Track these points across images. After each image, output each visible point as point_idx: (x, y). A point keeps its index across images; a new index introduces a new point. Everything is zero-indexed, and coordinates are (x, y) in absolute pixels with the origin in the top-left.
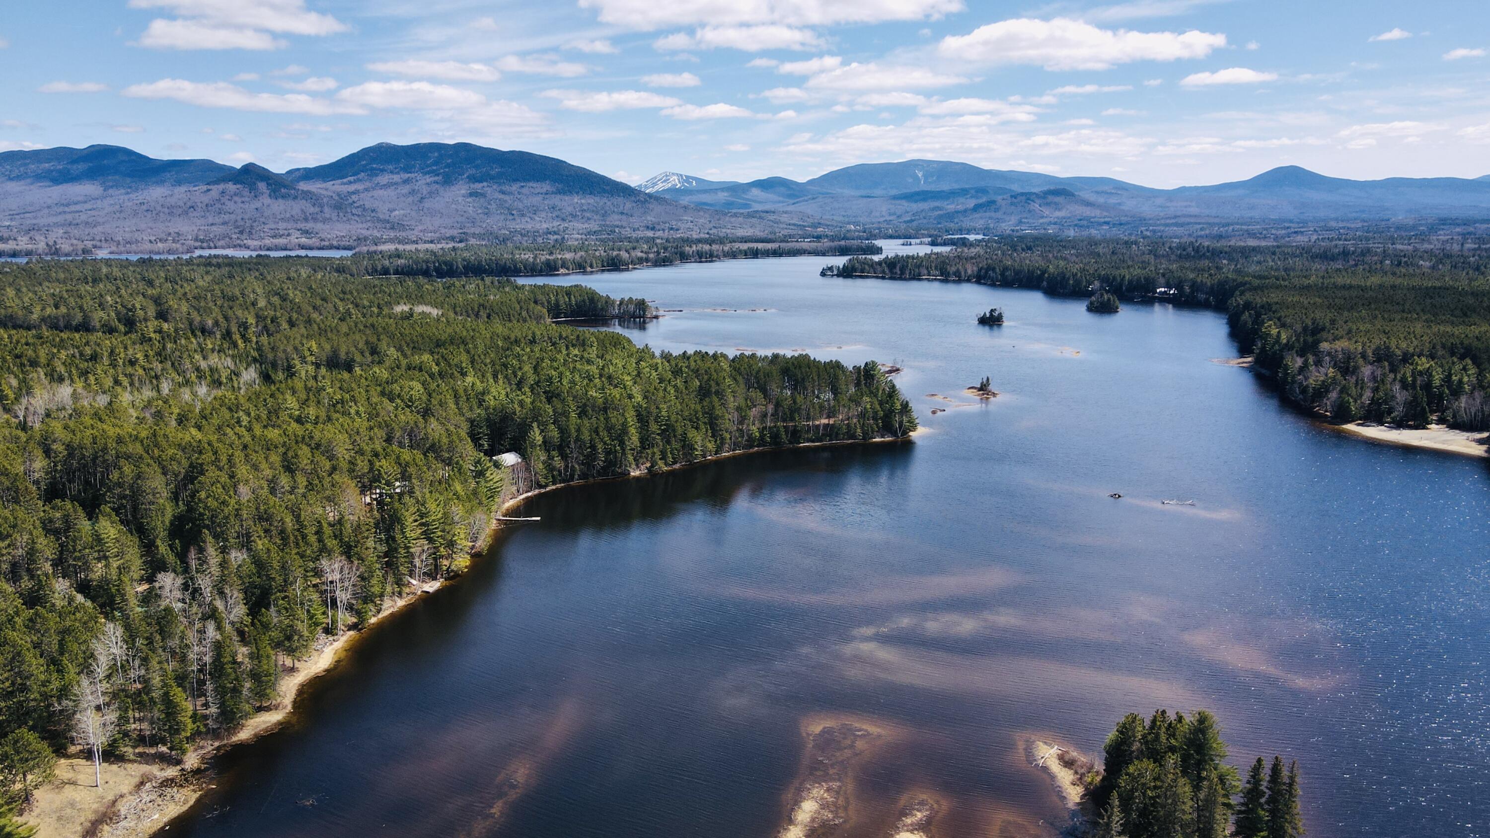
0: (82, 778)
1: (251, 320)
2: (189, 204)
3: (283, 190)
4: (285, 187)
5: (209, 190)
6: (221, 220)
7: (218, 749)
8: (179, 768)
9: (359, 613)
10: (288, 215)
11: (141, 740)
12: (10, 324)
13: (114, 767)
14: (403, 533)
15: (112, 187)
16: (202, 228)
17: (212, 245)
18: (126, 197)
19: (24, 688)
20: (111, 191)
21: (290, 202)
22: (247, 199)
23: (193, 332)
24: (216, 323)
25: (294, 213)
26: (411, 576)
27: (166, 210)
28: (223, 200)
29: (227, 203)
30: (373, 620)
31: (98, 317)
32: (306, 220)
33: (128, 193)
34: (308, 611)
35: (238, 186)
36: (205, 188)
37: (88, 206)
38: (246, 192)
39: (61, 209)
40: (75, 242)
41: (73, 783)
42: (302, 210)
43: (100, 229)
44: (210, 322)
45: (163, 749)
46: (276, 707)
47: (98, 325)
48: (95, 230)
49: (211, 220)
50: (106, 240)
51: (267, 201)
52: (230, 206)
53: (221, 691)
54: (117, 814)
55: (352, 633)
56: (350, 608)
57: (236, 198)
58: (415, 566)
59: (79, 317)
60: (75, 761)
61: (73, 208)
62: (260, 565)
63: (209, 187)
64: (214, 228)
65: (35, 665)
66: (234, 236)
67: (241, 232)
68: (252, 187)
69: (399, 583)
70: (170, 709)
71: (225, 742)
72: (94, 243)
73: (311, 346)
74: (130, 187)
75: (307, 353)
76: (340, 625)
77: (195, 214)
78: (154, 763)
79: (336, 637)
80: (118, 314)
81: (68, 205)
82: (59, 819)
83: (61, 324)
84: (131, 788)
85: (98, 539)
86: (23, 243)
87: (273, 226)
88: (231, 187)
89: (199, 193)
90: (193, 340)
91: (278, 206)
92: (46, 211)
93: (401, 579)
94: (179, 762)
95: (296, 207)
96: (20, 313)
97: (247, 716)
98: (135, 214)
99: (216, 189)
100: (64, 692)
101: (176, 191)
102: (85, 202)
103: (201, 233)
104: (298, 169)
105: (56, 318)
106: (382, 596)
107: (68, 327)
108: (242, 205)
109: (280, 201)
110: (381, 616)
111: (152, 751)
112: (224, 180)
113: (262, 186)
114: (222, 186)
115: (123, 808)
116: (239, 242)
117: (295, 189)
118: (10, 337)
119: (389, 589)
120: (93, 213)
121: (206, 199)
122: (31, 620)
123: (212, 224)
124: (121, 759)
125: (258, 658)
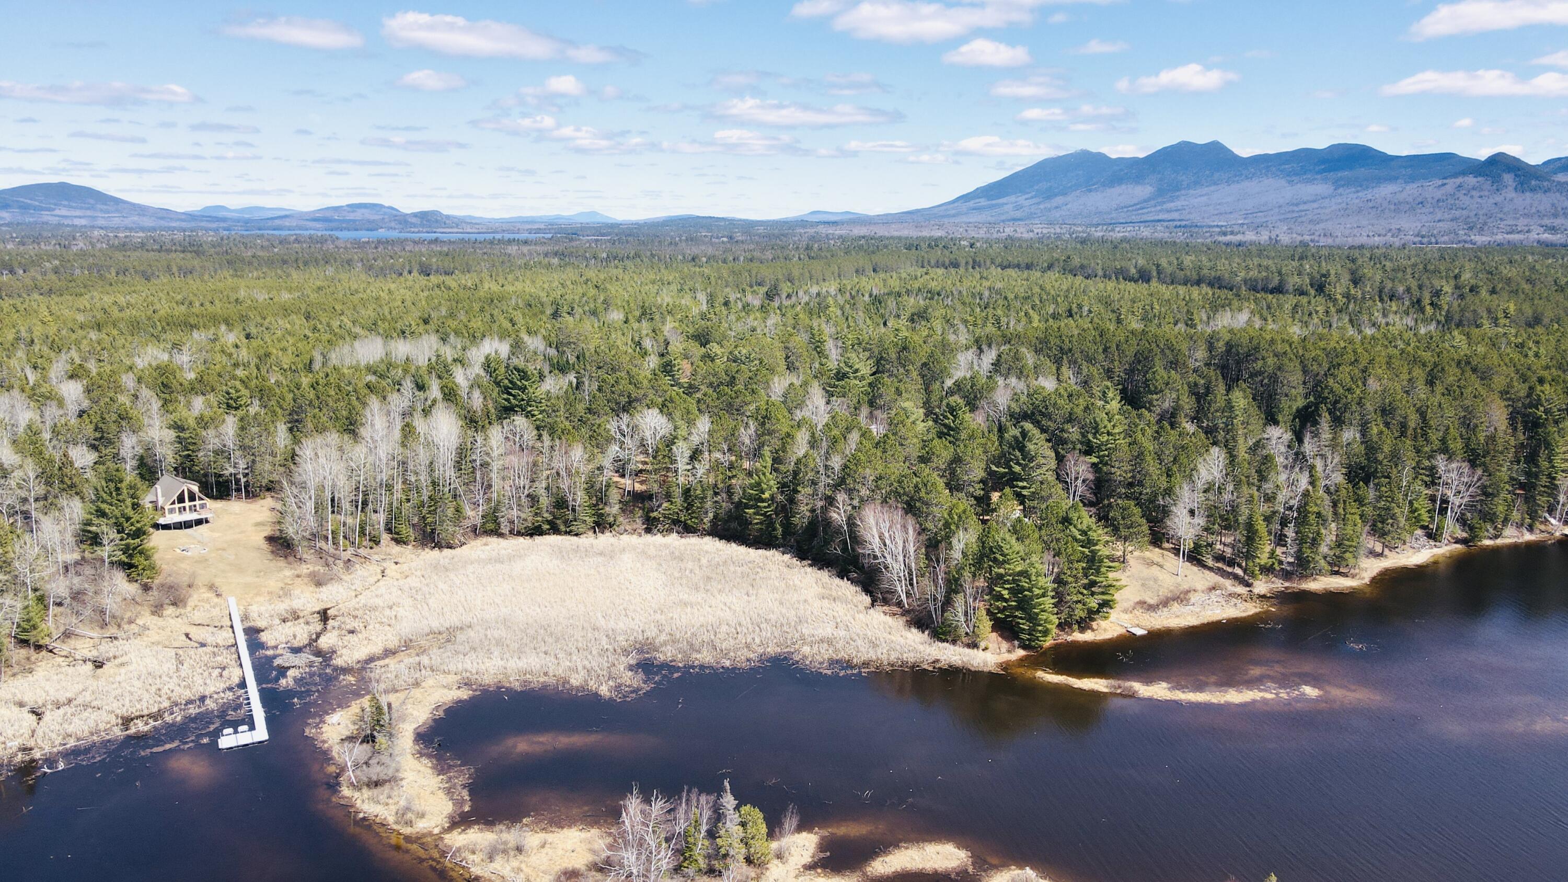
0: (1167, 565)
1: (1448, 289)
2: (1420, 200)
3: (1533, 182)
4: (1537, 178)
5: (1444, 185)
6: (1450, 216)
7: (1286, 588)
8: (1248, 589)
9: (1472, 528)
10: (1534, 210)
11: (1220, 558)
12: (1217, 286)
13: (1195, 569)
14: (1551, 461)
15: (1343, 186)
16: (1427, 224)
17: (1433, 240)
18: (1355, 195)
19: (1141, 484)
20: (1341, 190)
21: (1539, 196)
22: (1486, 193)
23: (1380, 297)
24: (1408, 290)
25: (1541, 208)
26: (1550, 515)
27: (1392, 207)
28: (1460, 195)
29: (1462, 197)
30: (1487, 542)
31: (1293, 281)
32: (1555, 216)
33: (1358, 192)
34: (1411, 503)
35: (1479, 179)
36: (1440, 182)
37: (1315, 205)
38: (1487, 185)
39: (1291, 208)
40: (1295, 235)
41: (1161, 566)
42: (1553, 205)
43: (1322, 226)
44: (1401, 289)
45: (1239, 571)
46: (1353, 576)
47: (1291, 289)
48: (1317, 227)
49: (1439, 215)
50: (1325, 235)
51: (1510, 193)
52: (1466, 200)
53: (1301, 540)
54: (1188, 600)
55: (1458, 546)
56: (1462, 521)
57: (1474, 193)
58: (1558, 502)
59: (1275, 281)
60: (1165, 553)
61: (1302, 207)
62: (1371, 449)
63: (1445, 181)
64: (1441, 224)
65: (1152, 467)
66: (1461, 232)
67: (1471, 228)
68: (1496, 179)
69: (1533, 515)
70: (1251, 536)
71: (1295, 585)
72: (1313, 237)
73: (1508, 308)
74: (1361, 186)
75: (1500, 315)
76: (1446, 535)
77: (1424, 210)
78: (1228, 578)
79: (1438, 544)
80: (1312, 279)
81: (1297, 205)
82: (1143, 585)
83: (1259, 287)
84: (1204, 588)
85: (1230, 407)
86: (1250, 236)
87: (1511, 222)
88: (1471, 180)
89: (1431, 189)
90: (1379, 304)
91: (1525, 200)
92: (1277, 210)
93: (1536, 512)
94: (1248, 585)
95: (1543, 201)
96: (1227, 275)
97: (1320, 572)
98: (1360, 211)
99: (1452, 183)
100: (1169, 492)
101: (1408, 188)
102: (1314, 201)
103: (1425, 228)
104: (1560, 159)
105: (1256, 280)
106: (1506, 521)
107: (1265, 290)
108: (1479, 200)
109: (1528, 194)
110: (1499, 541)
111: (1229, 570)
112: (1463, 173)
113: (1508, 178)
114: (1459, 180)
115: (1194, 598)
116: (1464, 237)
117: (1548, 180)
118: (1214, 294)
119: (1516, 515)
120: (1319, 211)
121: (1439, 194)
122: (1157, 432)
123: (1439, 221)
124: (1201, 564)
125: (1343, 520)
